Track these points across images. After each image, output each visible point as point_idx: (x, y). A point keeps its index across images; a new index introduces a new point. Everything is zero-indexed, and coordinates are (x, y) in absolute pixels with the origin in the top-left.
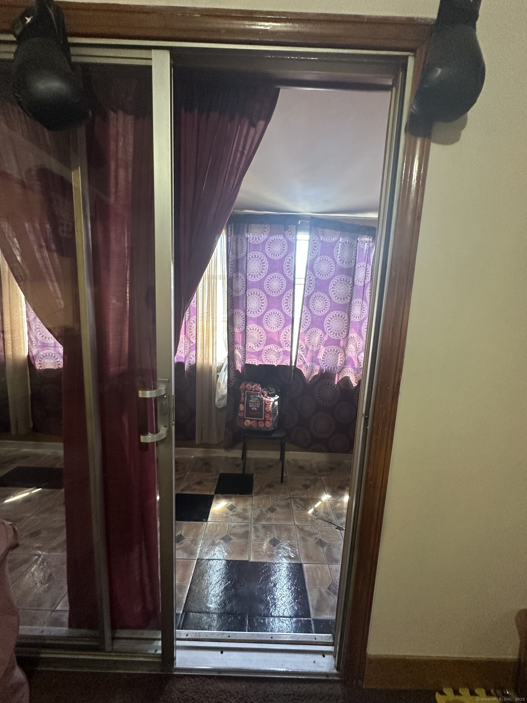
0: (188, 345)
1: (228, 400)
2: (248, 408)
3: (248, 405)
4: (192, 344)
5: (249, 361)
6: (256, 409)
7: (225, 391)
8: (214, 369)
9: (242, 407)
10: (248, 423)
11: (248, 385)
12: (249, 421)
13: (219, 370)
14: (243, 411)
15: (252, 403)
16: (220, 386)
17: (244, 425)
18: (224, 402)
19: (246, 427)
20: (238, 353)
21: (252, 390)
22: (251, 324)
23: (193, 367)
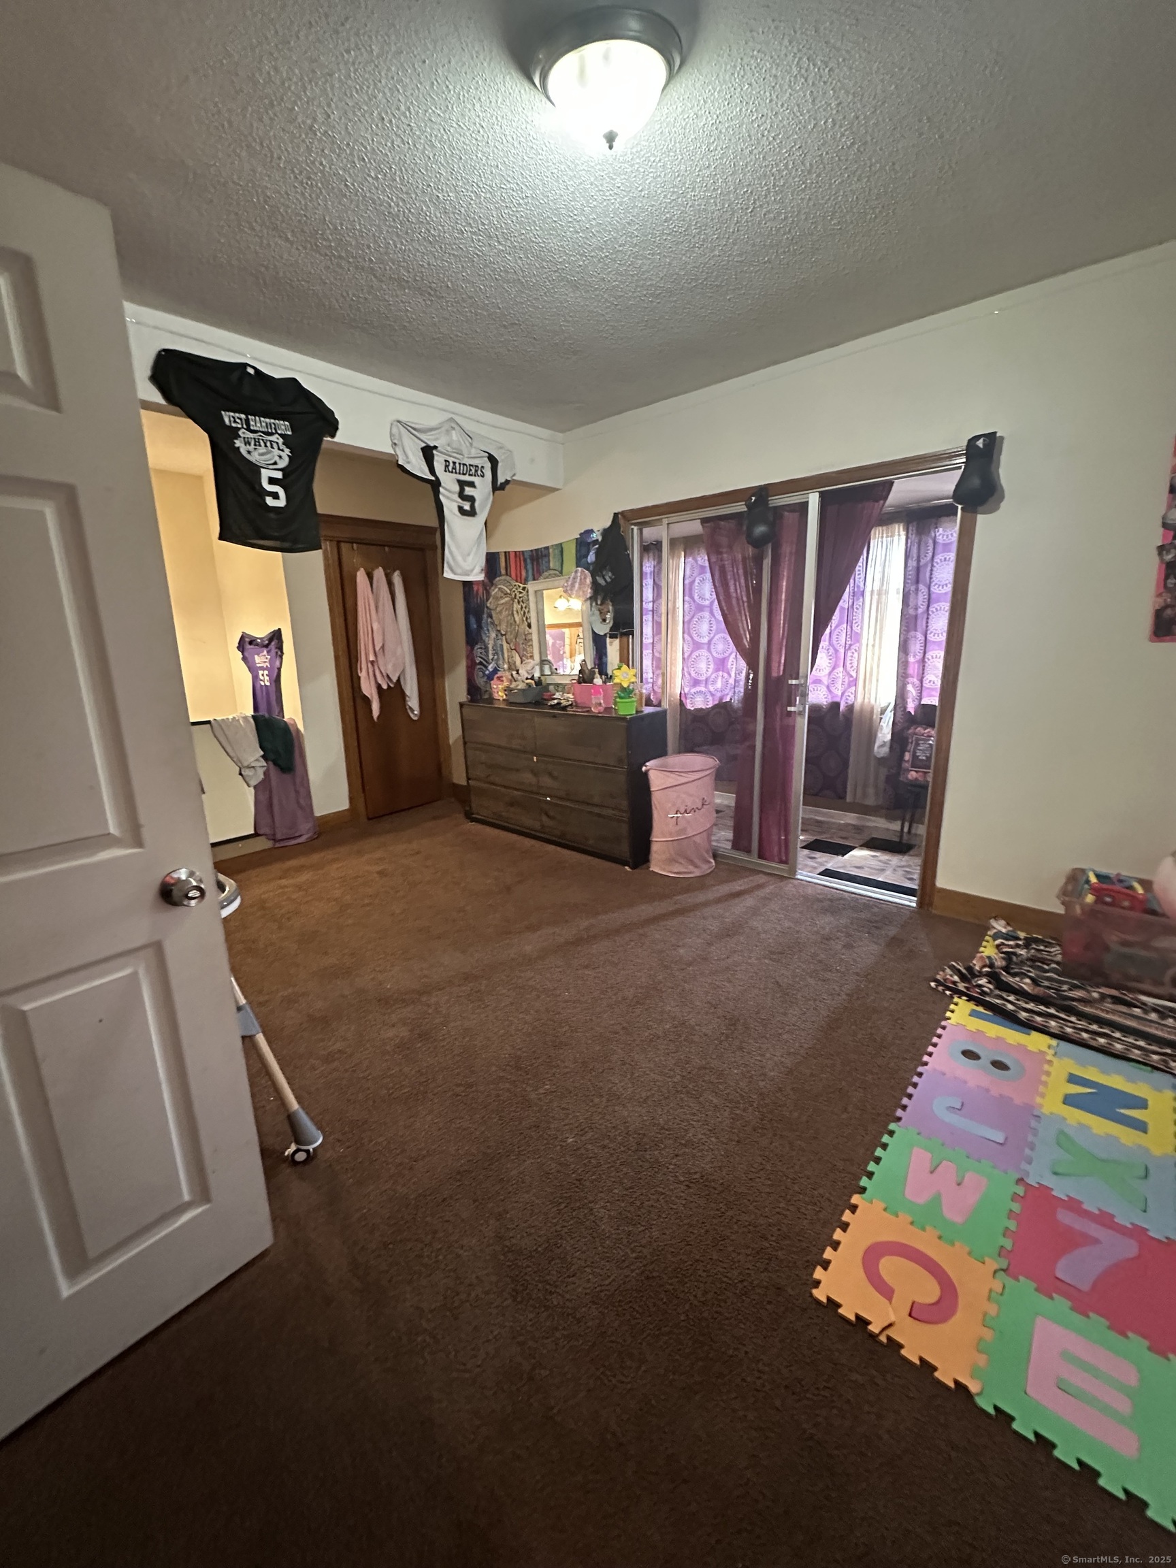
0: (847, 680)
1: (891, 747)
2: (914, 756)
3: (914, 753)
4: (851, 679)
5: (925, 701)
6: (924, 758)
7: (889, 737)
8: (877, 710)
9: (907, 756)
10: (913, 775)
11: (919, 729)
12: (913, 774)
13: (883, 712)
14: (908, 761)
15: (920, 750)
16: (882, 729)
17: (907, 778)
18: (886, 750)
19: (911, 781)
20: (911, 690)
21: (923, 735)
22: (933, 650)
23: (851, 708)
